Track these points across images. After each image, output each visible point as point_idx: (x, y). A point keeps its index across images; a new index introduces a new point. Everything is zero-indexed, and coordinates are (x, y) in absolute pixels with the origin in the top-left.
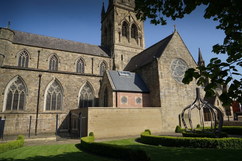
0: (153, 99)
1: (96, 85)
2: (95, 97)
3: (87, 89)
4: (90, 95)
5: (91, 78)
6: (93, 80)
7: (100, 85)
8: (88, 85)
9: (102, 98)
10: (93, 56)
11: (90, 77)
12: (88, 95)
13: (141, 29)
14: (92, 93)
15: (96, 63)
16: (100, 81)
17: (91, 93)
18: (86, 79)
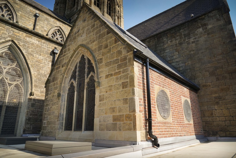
0: (216, 107)
1: (39, 61)
2: (31, 94)
3: (8, 67)
4: (17, 86)
5: (28, 39)
6: (33, 44)
7: (50, 64)
8: (14, 56)
9: (59, 95)
10: (38, 12)
11: (25, 34)
12: (10, 85)
13: (119, 5)
14: (25, 82)
15: (43, 27)
16: (53, 53)
17: (19, 81)
18: (10, 36)
